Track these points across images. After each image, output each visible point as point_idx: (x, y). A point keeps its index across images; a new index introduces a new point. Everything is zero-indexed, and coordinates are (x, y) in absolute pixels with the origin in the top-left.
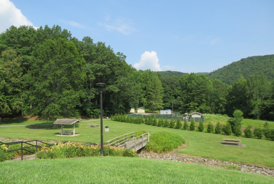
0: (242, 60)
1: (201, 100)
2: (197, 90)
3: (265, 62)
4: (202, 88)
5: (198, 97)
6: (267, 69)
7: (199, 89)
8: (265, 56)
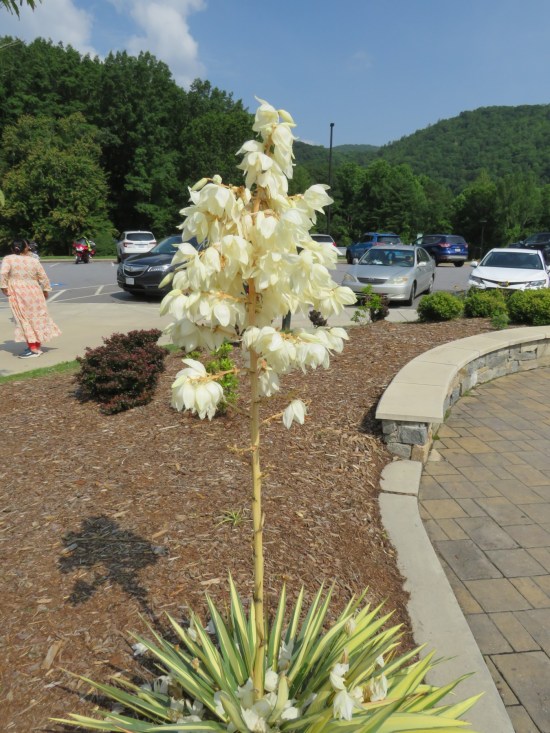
0: (464, 115)
1: (400, 225)
2: (394, 204)
3: (517, 125)
4: (403, 198)
5: (395, 219)
6: (520, 145)
7: (397, 200)
8: (519, 109)
